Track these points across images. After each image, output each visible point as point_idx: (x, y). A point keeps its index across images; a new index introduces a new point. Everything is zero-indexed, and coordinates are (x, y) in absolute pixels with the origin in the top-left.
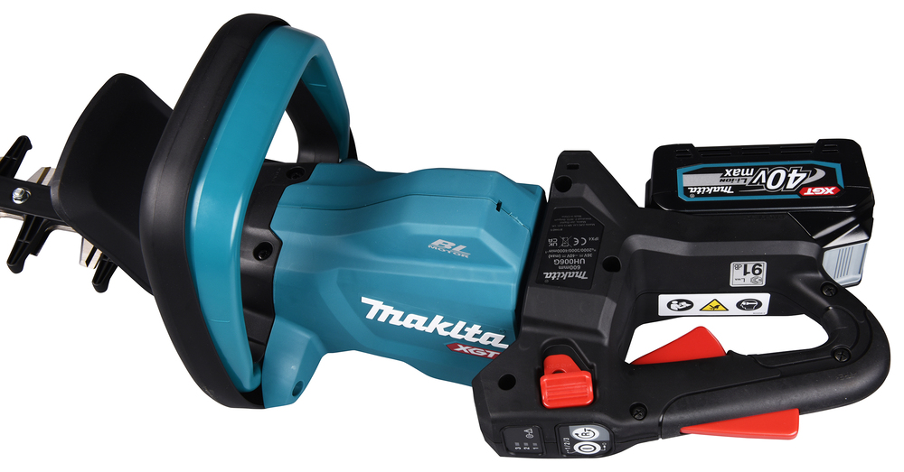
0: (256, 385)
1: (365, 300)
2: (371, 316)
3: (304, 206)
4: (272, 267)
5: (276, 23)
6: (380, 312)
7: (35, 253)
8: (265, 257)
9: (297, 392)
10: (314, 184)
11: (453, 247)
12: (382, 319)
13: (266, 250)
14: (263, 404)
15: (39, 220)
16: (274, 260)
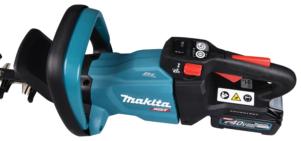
0: (87, 128)
1: (122, 96)
2: (124, 101)
3: (99, 67)
4: (90, 87)
5: (84, 7)
6: (127, 99)
7: (7, 91)
8: (87, 84)
9: (101, 129)
10: (101, 59)
11: (150, 75)
12: (128, 101)
13: (87, 82)
14: (90, 134)
15: (7, 81)
16: (90, 85)
